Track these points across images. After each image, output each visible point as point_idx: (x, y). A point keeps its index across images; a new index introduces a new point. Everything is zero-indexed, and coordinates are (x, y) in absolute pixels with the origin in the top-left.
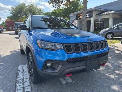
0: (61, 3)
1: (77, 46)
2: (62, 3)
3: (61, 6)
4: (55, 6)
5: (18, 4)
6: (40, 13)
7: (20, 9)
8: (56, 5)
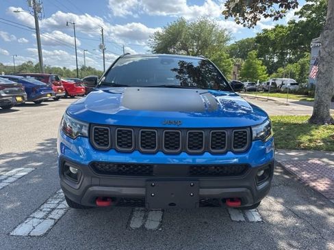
0: (261, 12)
1: (126, 133)
2: (264, 13)
3: (260, 19)
4: (242, 21)
5: (170, 24)
6: (221, 42)
7: (173, 34)
8: (246, 18)
